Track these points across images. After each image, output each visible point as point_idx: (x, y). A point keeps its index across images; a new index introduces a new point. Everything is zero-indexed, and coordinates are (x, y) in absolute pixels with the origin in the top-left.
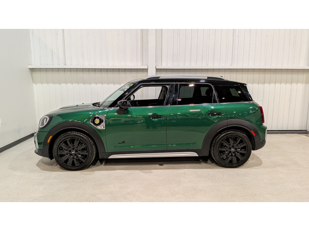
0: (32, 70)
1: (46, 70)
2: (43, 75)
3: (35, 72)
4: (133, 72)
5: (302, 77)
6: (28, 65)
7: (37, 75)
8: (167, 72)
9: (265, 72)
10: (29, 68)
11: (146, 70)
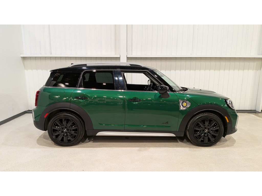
0: (24, 58)
1: (36, 58)
2: (33, 62)
3: (26, 60)
4: (108, 60)
5: (253, 64)
6: (20, 54)
7: (28, 62)
8: (136, 60)
9: (221, 60)
10: (21, 57)
11: (118, 59)
